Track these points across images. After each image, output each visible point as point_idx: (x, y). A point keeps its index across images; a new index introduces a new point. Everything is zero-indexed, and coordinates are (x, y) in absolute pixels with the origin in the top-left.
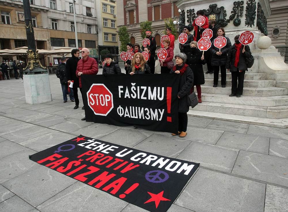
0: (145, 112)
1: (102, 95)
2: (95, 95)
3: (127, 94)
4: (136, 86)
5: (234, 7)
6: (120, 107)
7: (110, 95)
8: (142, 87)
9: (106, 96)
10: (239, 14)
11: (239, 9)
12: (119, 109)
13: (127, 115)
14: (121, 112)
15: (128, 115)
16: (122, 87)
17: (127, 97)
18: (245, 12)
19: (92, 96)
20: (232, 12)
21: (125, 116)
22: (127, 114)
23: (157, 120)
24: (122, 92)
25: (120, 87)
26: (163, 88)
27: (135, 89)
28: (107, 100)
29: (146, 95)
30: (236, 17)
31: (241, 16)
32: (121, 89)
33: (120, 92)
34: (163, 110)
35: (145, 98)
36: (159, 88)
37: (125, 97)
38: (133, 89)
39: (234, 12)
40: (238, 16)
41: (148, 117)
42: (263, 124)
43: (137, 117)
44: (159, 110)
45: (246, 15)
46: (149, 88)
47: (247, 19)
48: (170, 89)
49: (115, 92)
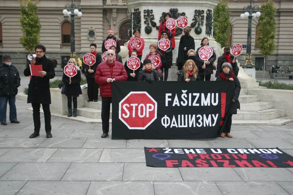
0: (197, 119)
1: (142, 105)
2: (132, 105)
3: (176, 102)
4: (187, 93)
5: (195, 15)
6: (166, 117)
7: (154, 104)
8: (194, 94)
9: (148, 105)
10: (200, 23)
11: (200, 18)
12: (164, 120)
13: (174, 125)
14: (166, 122)
15: (176, 125)
16: (170, 95)
17: (176, 105)
18: (205, 22)
19: (126, 107)
20: (193, 20)
21: (171, 127)
22: (174, 123)
23: (211, 125)
24: (170, 99)
25: (167, 95)
26: (217, 94)
27: (186, 96)
28: (148, 110)
29: (199, 101)
30: (197, 26)
31: (202, 25)
32: (169, 97)
33: (167, 100)
34: (217, 115)
35: (198, 105)
36: (213, 94)
37: (174, 105)
38: (184, 96)
39: (195, 19)
40: (199, 24)
41: (199, 124)
42: (266, 124)
43: (186, 126)
44: (213, 115)
45: (206, 25)
46: (203, 95)
47: (207, 29)
48: (224, 95)
49: (161, 101)
